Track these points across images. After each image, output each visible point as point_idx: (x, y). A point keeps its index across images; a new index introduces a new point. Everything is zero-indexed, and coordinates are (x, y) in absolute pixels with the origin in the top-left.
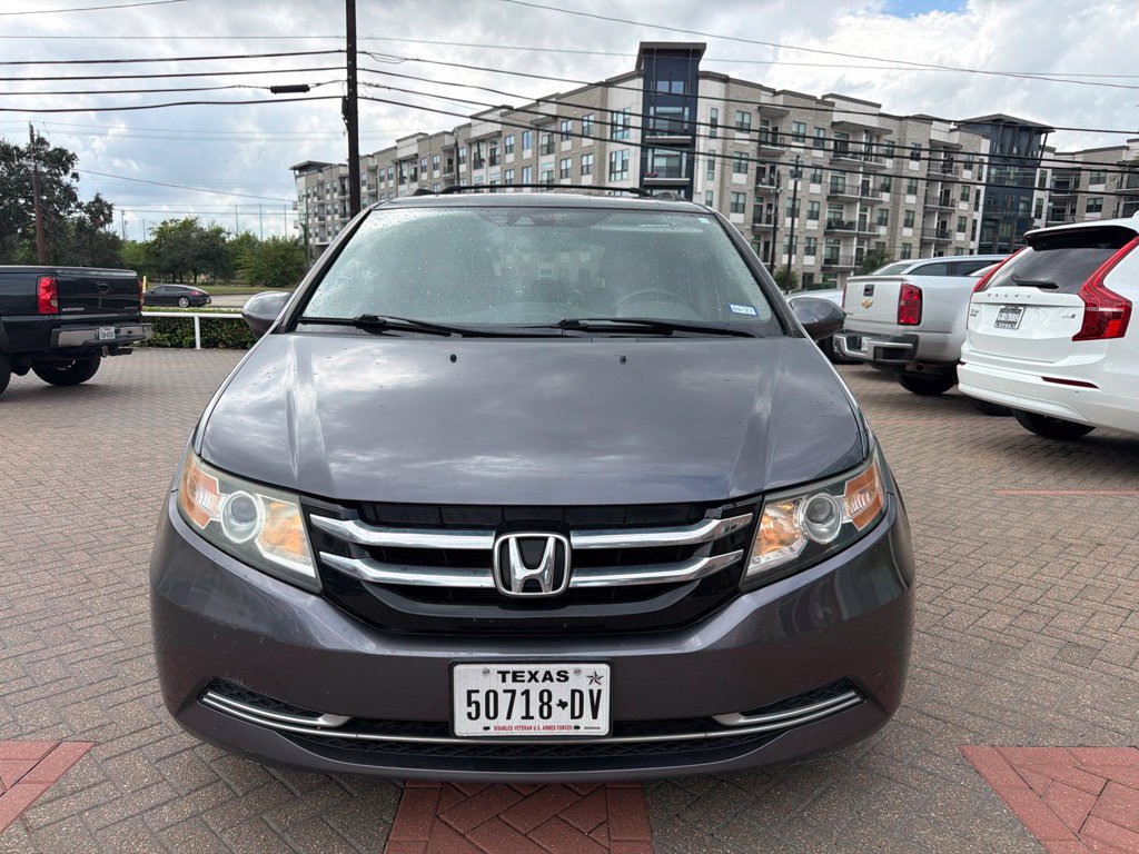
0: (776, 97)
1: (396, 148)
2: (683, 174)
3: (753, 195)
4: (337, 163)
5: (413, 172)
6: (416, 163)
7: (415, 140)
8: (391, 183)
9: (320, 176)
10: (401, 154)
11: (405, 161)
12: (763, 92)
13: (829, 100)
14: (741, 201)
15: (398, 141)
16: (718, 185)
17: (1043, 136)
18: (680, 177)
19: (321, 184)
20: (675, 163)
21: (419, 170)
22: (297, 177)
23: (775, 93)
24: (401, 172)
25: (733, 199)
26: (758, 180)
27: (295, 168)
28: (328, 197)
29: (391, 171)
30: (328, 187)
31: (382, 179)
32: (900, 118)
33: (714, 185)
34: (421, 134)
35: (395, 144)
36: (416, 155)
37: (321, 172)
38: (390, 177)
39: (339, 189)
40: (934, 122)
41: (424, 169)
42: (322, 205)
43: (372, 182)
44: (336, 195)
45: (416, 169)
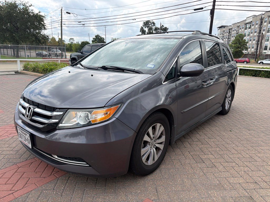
1: (246, 20)
4: (229, 25)
5: (250, 26)
6: (251, 24)
7: (252, 17)
8: (243, 30)
9: (224, 29)
10: (247, 22)
11: (248, 23)
15: (247, 18)
19: (224, 31)
21: (252, 25)
22: (218, 30)
24: (246, 26)
27: (218, 28)
28: (225, 34)
29: (244, 26)
30: (226, 32)
31: (240, 29)
34: (254, 15)
35: (246, 19)
36: (252, 21)
37: (225, 28)
38: (243, 28)
39: (228, 32)
41: (253, 25)
42: (223, 37)
43: (237, 30)
44: (227, 34)
45: (251, 25)
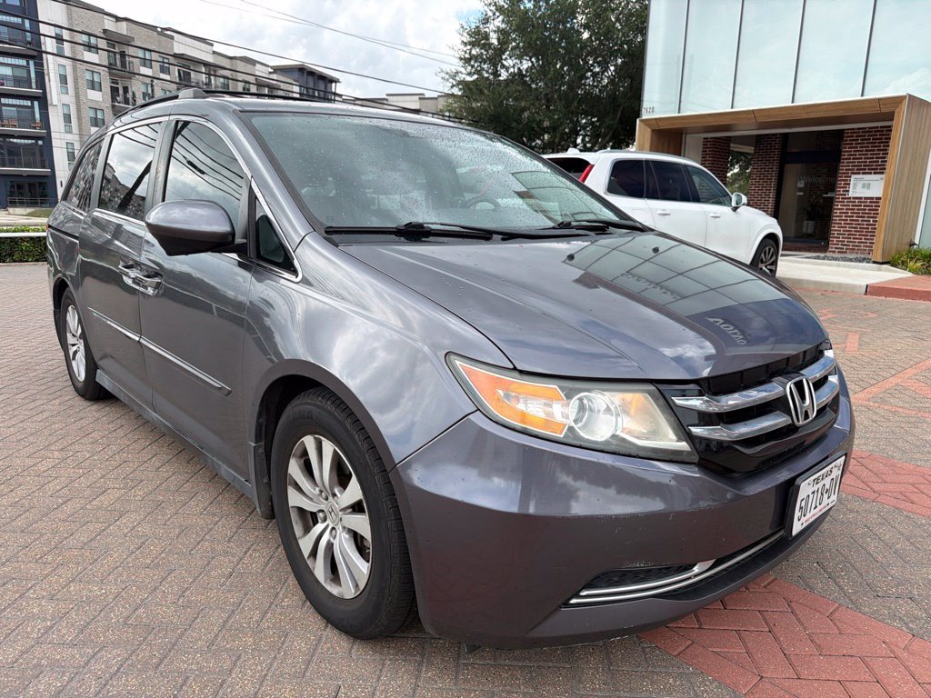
0: (119, 23)
2: (34, 85)
3: (111, 112)
12: (105, 17)
13: (168, 33)
14: (100, 116)
16: (73, 100)
17: (334, 84)
18: (31, 88)
20: (23, 73)
23: (118, 19)
25: (92, 114)
26: (114, 99)
32: (231, 58)
33: (69, 99)
40: (257, 65)
